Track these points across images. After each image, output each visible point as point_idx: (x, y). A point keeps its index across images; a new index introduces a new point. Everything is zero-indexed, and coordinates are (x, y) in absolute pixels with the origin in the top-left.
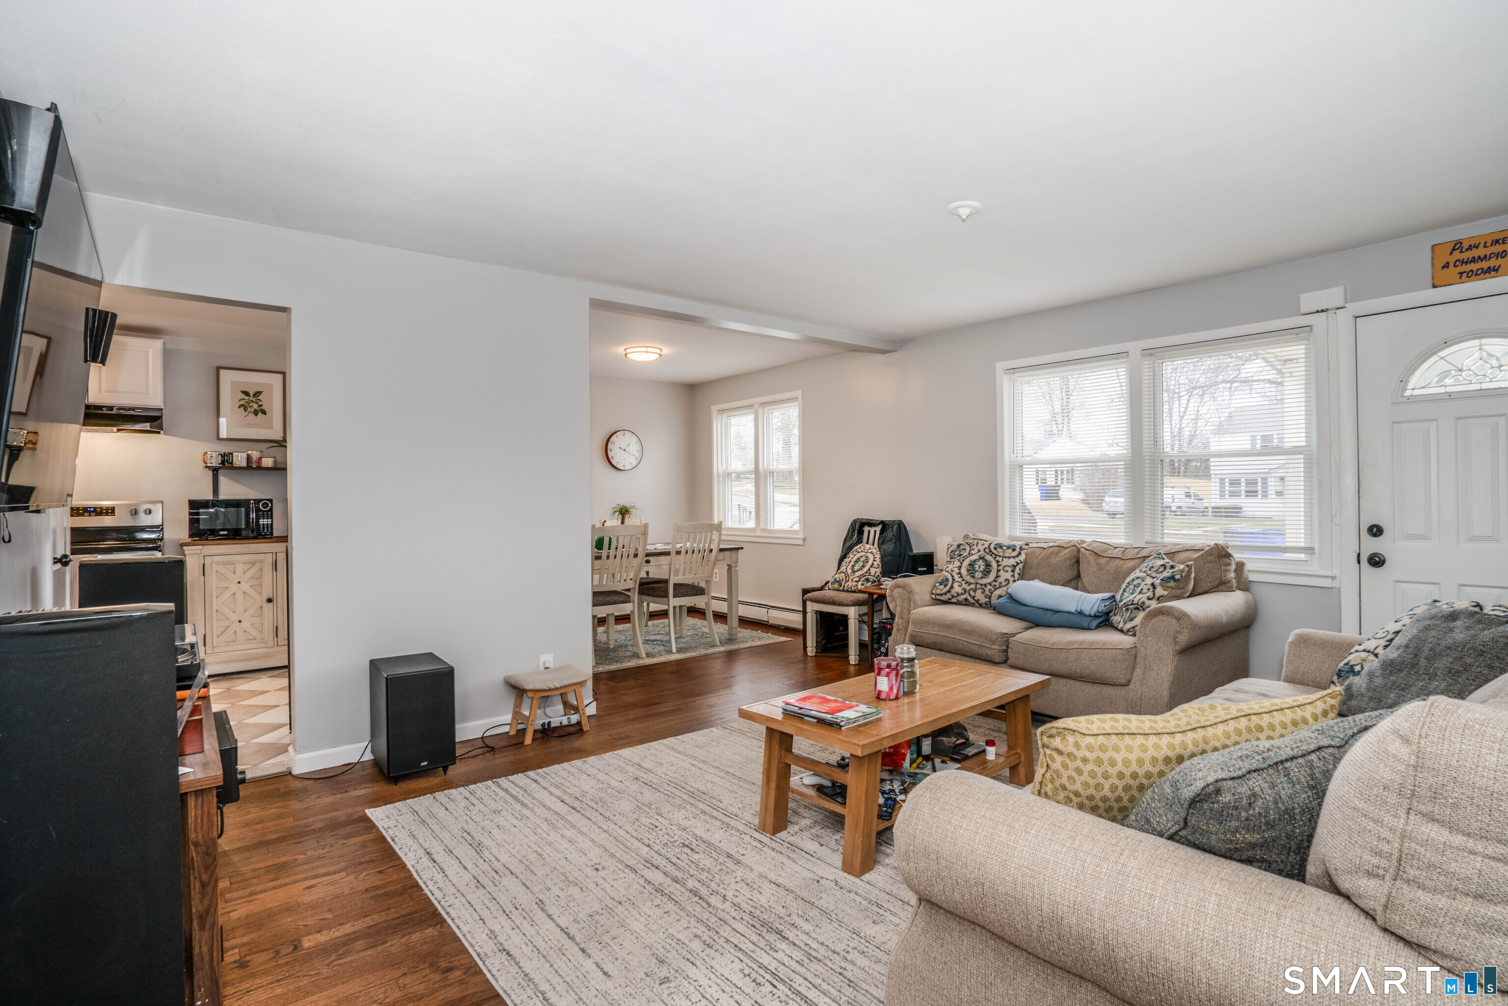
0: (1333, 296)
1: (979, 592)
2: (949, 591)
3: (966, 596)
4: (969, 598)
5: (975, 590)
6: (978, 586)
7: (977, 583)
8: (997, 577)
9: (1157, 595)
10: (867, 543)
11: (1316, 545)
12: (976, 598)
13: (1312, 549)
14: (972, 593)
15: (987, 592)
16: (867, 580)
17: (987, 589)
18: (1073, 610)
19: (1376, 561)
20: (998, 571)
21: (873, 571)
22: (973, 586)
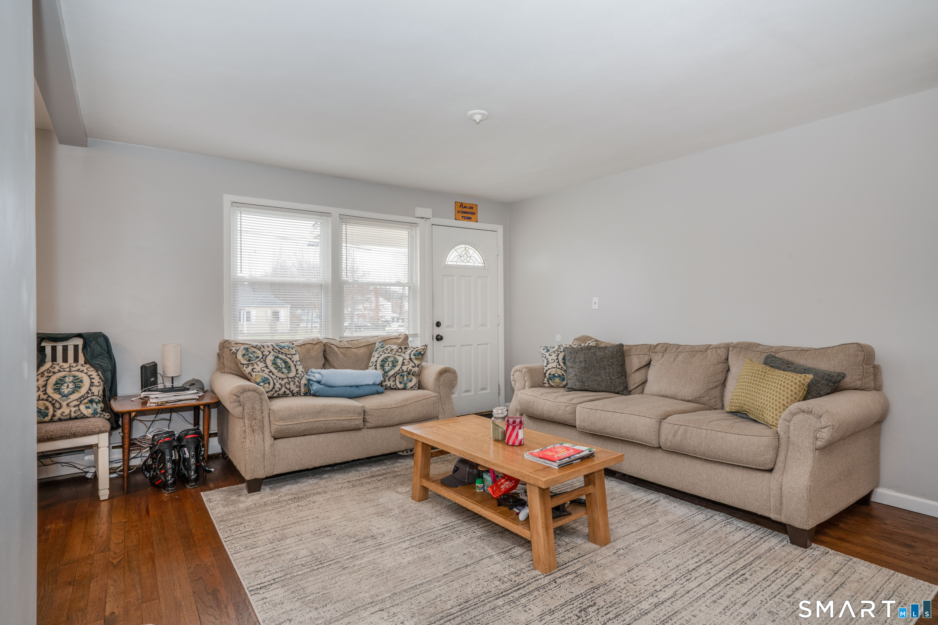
0: (427, 212)
1: (292, 383)
2: (274, 388)
3: (283, 389)
4: (286, 390)
5: (289, 383)
6: (290, 380)
7: (288, 377)
8: (297, 370)
9: (417, 365)
10: (65, 360)
11: (419, 333)
12: (291, 390)
13: (417, 334)
14: (288, 386)
15: (297, 383)
16: (91, 401)
17: (296, 381)
18: (371, 383)
19: (439, 338)
20: (295, 366)
21: (95, 390)
22: (286, 380)
